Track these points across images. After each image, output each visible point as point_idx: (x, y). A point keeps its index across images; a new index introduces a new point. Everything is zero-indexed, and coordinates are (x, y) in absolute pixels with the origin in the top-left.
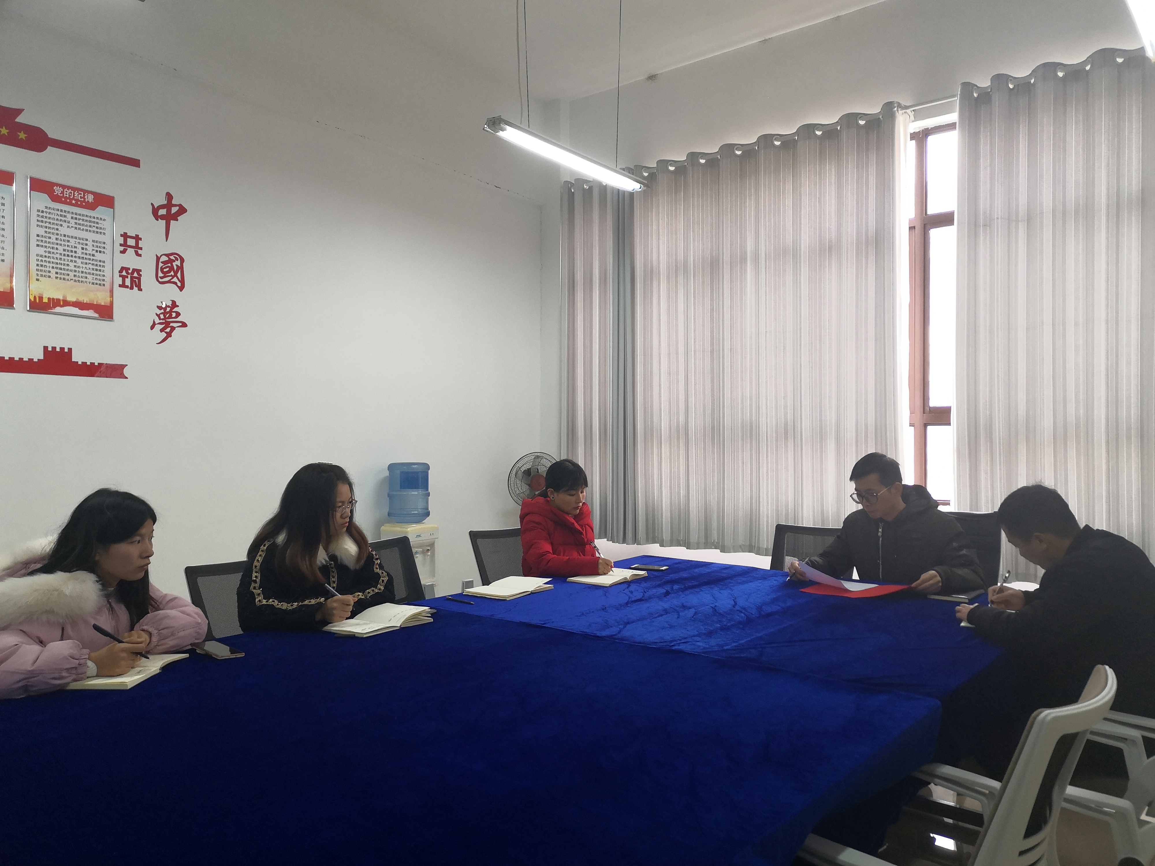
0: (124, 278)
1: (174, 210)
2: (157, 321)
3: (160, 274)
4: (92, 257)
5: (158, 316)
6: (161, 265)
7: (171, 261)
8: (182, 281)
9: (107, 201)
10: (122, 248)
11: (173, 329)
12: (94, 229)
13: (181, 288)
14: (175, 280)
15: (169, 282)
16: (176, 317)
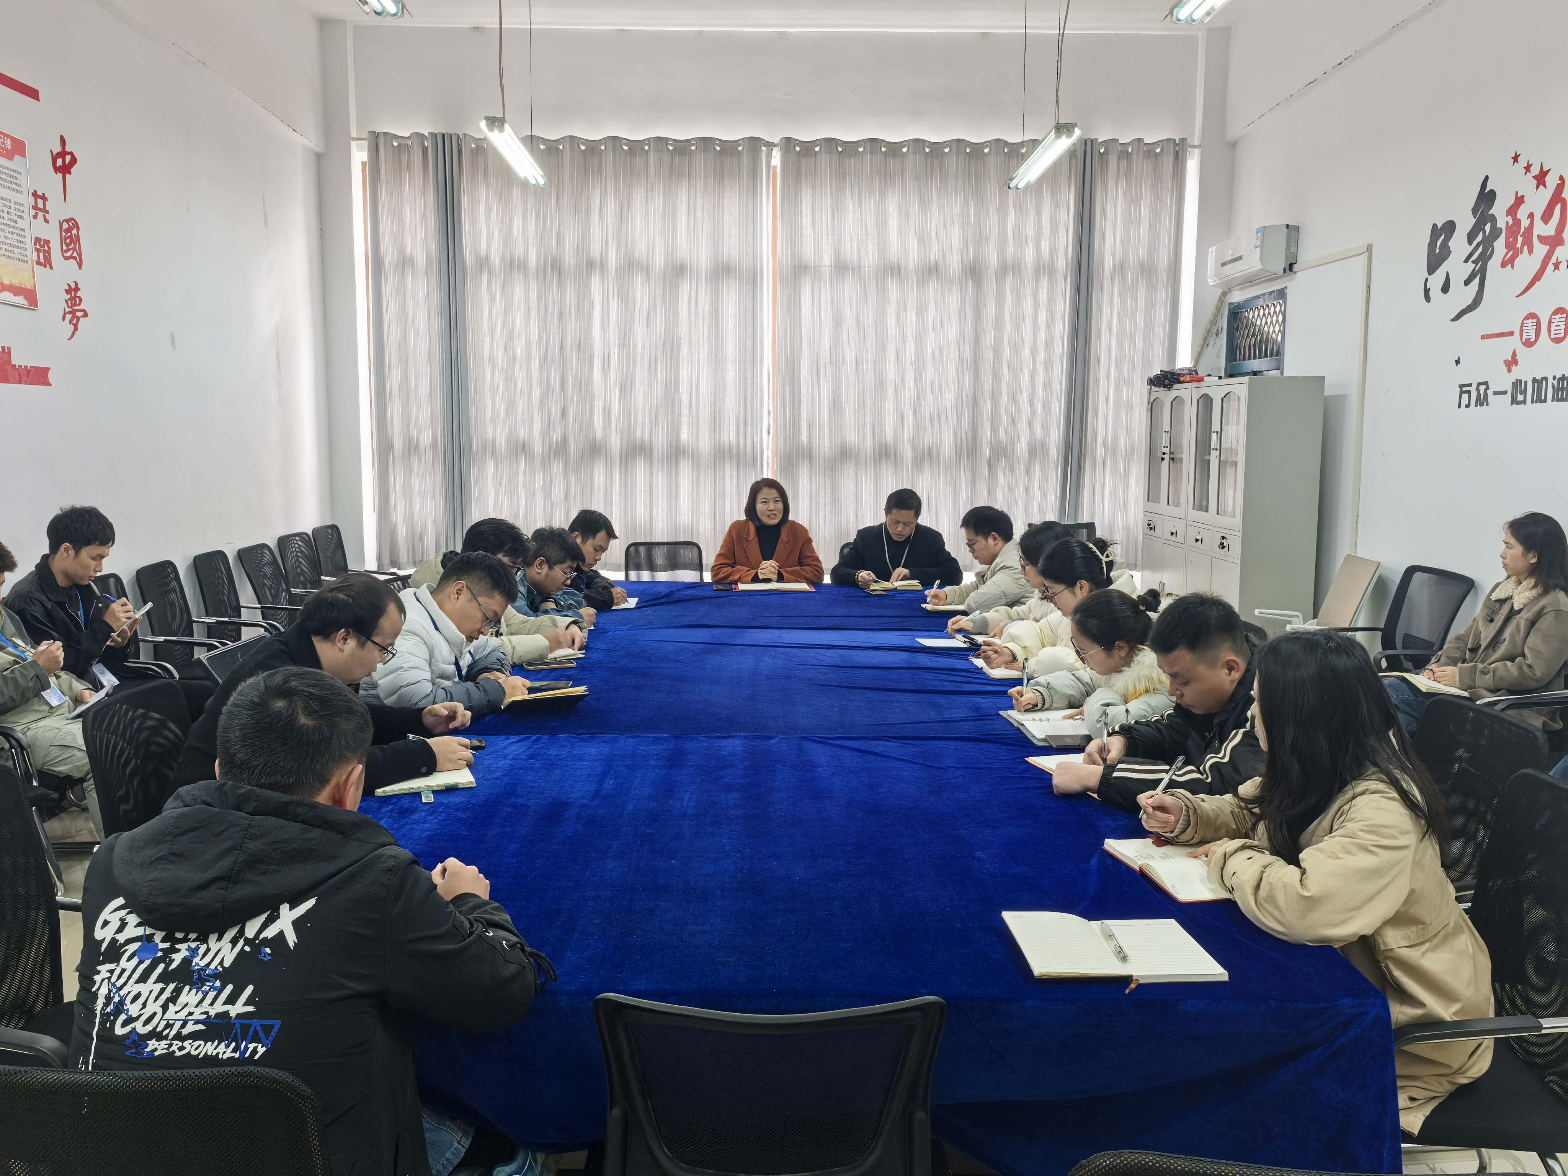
0: (38, 250)
1: (68, 158)
2: (68, 310)
3: (65, 248)
4: (13, 224)
5: (66, 301)
6: (64, 234)
7: (69, 230)
8: (80, 255)
9: (18, 148)
10: (33, 212)
11: (78, 319)
12: (14, 186)
13: (80, 265)
14: (75, 255)
15: (72, 257)
16: (79, 305)
